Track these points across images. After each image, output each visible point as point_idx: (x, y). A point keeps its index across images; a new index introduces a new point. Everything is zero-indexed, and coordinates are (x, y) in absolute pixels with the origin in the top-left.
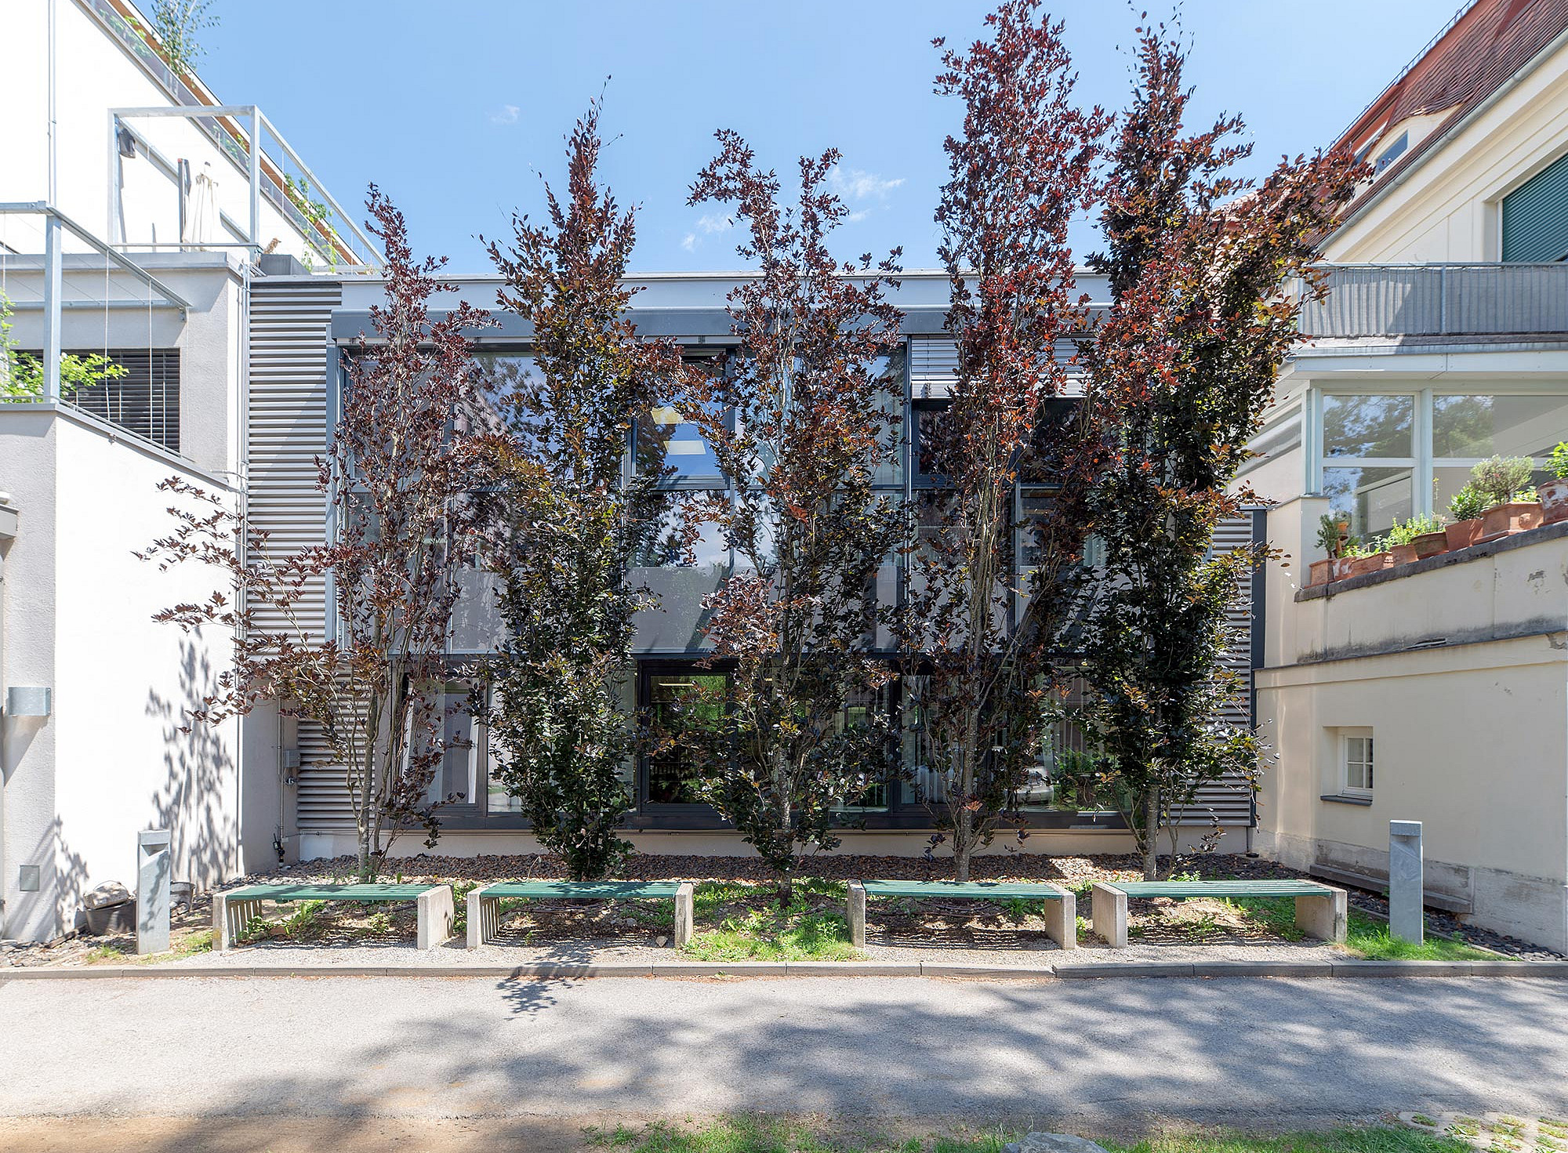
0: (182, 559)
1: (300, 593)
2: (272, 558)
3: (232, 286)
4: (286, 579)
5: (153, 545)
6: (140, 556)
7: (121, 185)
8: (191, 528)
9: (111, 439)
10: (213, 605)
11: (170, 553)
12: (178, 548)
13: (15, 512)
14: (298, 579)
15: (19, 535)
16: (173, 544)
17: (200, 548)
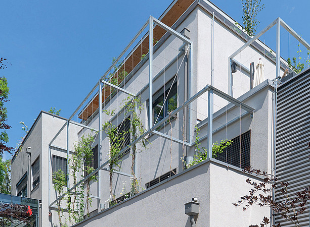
0: (251, 204)
1: (303, 209)
2: (289, 196)
3: (270, 93)
4: (296, 204)
5: (240, 199)
6: (235, 205)
7: (232, 85)
8: (255, 189)
9: (227, 168)
10: (264, 224)
11: (246, 202)
12: (250, 199)
13: (199, 204)
14: (302, 203)
15: (200, 213)
16: (248, 197)
17: (259, 197)
